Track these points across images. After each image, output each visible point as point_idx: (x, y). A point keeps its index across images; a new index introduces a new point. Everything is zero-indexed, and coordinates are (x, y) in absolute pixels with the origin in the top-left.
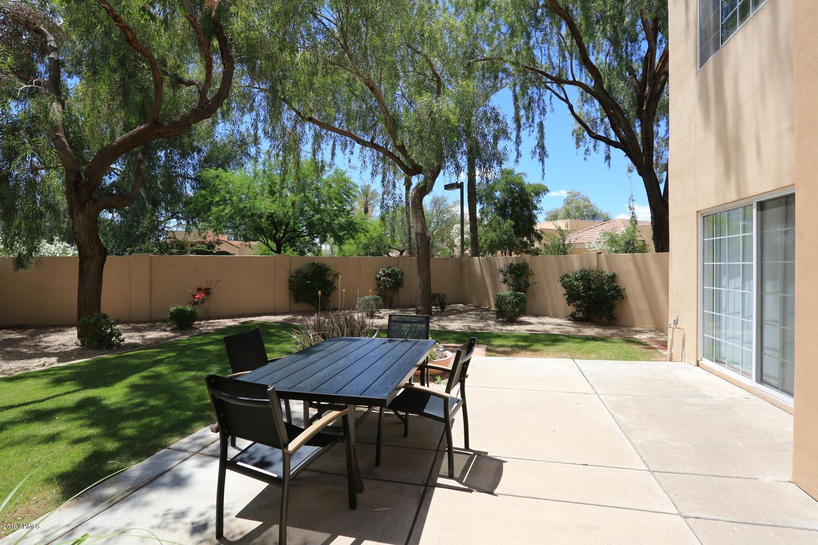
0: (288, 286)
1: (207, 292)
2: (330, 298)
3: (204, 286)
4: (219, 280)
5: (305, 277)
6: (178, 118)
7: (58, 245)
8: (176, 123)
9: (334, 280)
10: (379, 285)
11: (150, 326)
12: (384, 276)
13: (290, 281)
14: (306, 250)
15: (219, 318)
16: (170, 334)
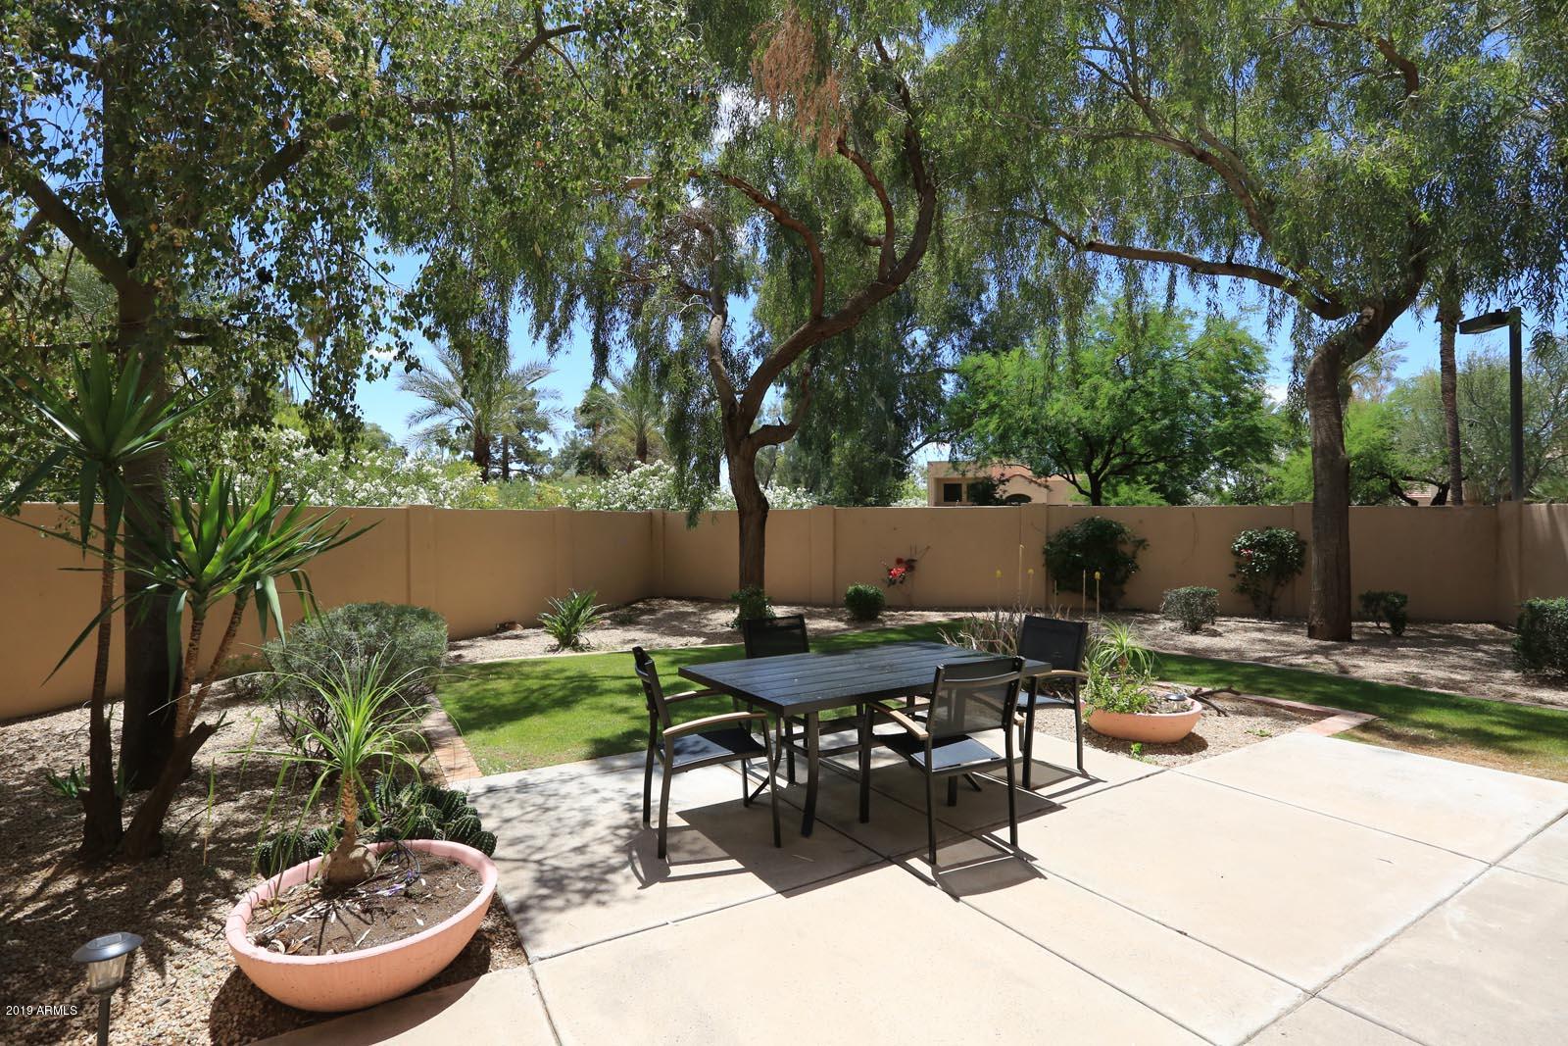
0: (1044, 562)
1: (910, 565)
2: (1126, 588)
3: (906, 557)
4: (928, 547)
5: (1072, 545)
6: (847, 306)
7: (778, 491)
8: (845, 312)
9: (1134, 553)
10: (1239, 566)
11: (829, 612)
12: (1251, 547)
13: (1046, 552)
14: (1189, 487)
15: (923, 609)
16: (842, 625)
